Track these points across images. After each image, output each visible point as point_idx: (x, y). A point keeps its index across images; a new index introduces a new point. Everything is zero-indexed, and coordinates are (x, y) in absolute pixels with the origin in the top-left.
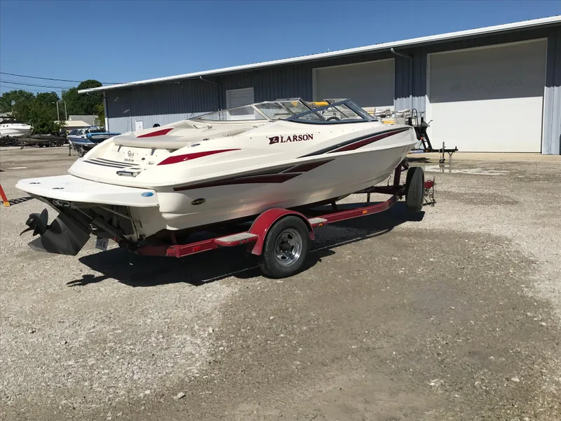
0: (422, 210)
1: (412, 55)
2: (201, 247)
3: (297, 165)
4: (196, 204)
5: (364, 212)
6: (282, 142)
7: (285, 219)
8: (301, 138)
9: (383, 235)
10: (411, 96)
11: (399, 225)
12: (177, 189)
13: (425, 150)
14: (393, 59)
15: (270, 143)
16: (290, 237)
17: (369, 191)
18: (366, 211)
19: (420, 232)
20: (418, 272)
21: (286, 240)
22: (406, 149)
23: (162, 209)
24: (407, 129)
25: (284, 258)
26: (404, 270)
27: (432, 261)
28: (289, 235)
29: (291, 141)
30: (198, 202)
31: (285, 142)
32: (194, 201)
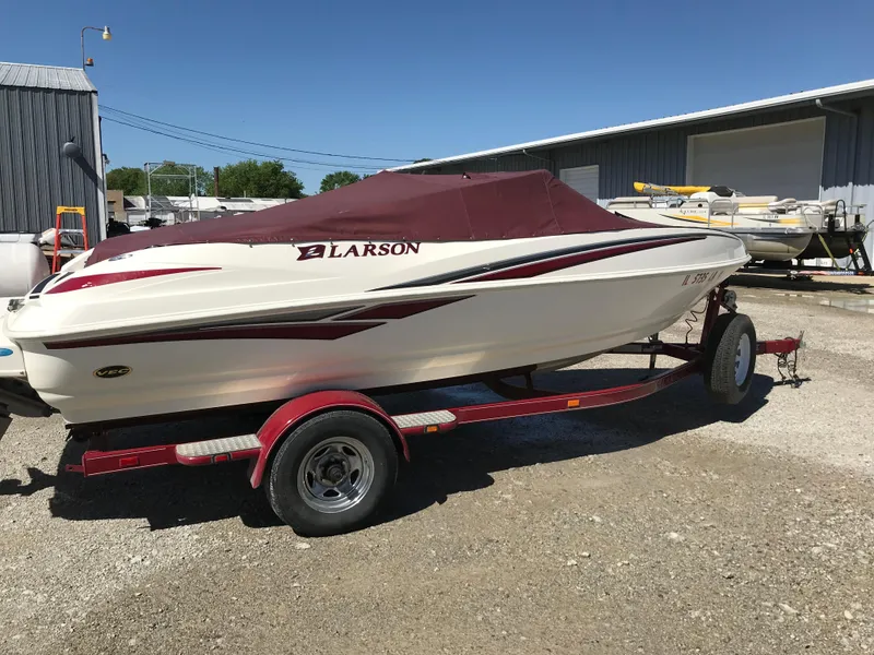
1: (858, 111)
2: (139, 460)
3: (368, 306)
4: (106, 376)
5: (570, 403)
8: (387, 249)
10: (851, 184)
12: (53, 345)
13: (857, 272)
14: (823, 118)
15: (300, 259)
16: (349, 453)
17: (651, 350)
18: (576, 403)
19: (714, 452)
20: (610, 570)
21: (338, 457)
22: (691, 279)
23: (34, 383)
24: (702, 237)
25: (331, 494)
26: (585, 557)
27: (671, 541)
28: (345, 449)
29: (356, 254)
30: (110, 372)
31: (340, 256)
32: (102, 371)
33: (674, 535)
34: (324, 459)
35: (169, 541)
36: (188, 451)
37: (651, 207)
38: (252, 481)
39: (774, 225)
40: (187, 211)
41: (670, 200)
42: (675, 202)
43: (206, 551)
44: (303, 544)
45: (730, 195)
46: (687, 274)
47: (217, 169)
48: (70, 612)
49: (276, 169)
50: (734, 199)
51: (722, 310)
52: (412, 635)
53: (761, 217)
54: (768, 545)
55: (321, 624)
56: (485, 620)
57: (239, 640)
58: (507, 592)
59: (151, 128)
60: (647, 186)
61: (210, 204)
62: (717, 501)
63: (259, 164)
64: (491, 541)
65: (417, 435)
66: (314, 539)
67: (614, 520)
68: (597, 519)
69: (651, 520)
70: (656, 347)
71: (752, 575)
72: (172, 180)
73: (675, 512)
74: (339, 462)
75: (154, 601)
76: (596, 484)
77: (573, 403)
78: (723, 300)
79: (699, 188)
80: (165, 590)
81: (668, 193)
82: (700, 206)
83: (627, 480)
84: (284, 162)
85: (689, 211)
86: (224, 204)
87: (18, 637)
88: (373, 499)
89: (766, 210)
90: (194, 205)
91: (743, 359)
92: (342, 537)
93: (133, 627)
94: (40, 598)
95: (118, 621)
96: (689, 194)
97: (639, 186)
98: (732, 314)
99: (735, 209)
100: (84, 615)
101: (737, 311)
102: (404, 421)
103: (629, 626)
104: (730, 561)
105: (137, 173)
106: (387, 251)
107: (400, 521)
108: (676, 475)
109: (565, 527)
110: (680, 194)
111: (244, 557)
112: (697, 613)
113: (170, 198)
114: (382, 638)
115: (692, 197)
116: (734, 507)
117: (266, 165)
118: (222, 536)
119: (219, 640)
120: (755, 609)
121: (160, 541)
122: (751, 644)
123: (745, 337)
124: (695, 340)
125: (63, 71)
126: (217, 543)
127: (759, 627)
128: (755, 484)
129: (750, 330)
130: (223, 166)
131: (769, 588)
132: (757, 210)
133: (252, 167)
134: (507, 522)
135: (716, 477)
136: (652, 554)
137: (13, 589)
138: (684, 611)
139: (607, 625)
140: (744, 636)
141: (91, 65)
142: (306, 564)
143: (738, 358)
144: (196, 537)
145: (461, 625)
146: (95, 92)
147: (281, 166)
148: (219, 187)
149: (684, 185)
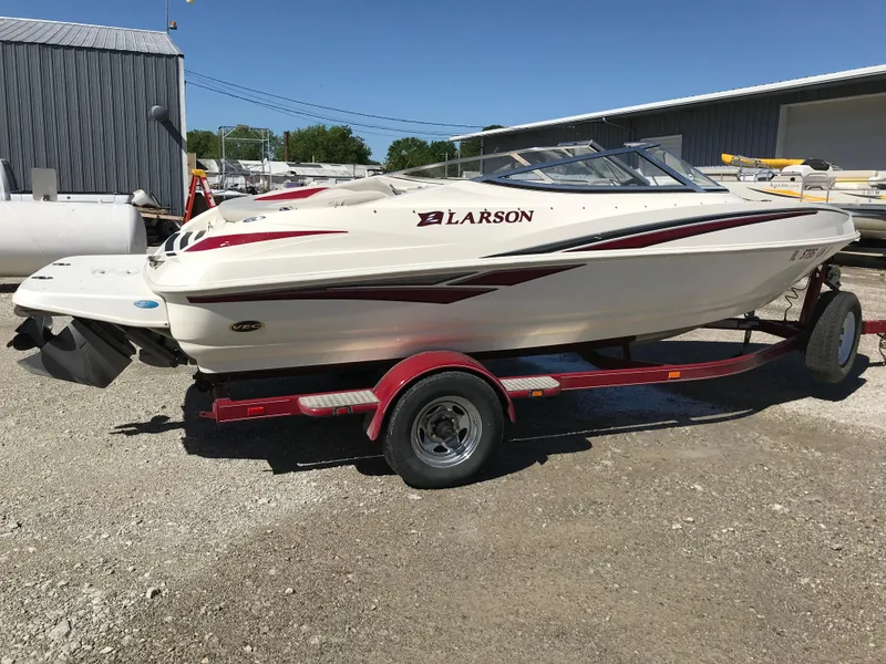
0: (862, 376)
2: (266, 409)
3: (481, 272)
4: (241, 330)
5: (671, 375)
6: (450, 222)
7: (440, 376)
8: (501, 217)
9: (727, 422)
11: (784, 405)
12: (195, 299)
15: (420, 225)
16: (458, 411)
17: (748, 326)
18: (677, 374)
19: (814, 430)
20: (715, 536)
21: (448, 416)
22: (800, 254)
23: (176, 334)
24: (813, 211)
25: (440, 449)
26: (689, 522)
27: (775, 512)
28: (455, 409)
29: (472, 222)
30: (245, 327)
31: (457, 223)
32: (237, 325)
33: (778, 507)
34: (435, 416)
35: (289, 486)
36: (311, 402)
37: (739, 180)
38: (370, 433)
39: (874, 201)
40: (258, 176)
41: (760, 173)
42: (765, 176)
43: (325, 497)
44: (414, 495)
45: (826, 168)
46: (796, 249)
47: (287, 134)
48: (213, 543)
49: (344, 134)
50: (830, 172)
51: (825, 288)
52: (529, 583)
53: (861, 193)
54: (875, 521)
55: (442, 567)
56: (597, 573)
57: (368, 576)
58: (615, 550)
59: (228, 91)
60: (736, 158)
61: (280, 168)
62: (821, 477)
63: (328, 128)
64: (595, 503)
65: (523, 399)
66: (424, 491)
67: (716, 490)
68: (699, 488)
69: (753, 491)
70: (752, 323)
71: (860, 549)
72: (242, 143)
73: (778, 485)
74: (449, 420)
75: (285, 538)
76: (693, 454)
77: (674, 375)
78: (826, 277)
79: (791, 161)
80: (294, 529)
81: (757, 165)
82: (793, 180)
83: (726, 453)
84: (353, 128)
85: (780, 184)
86: (293, 169)
87: (169, 562)
88: (480, 457)
89: (865, 185)
90: (267, 170)
91: (846, 338)
92: (451, 490)
93: (271, 558)
94: (183, 529)
95: (256, 554)
96: (781, 167)
97: (726, 157)
98: (835, 291)
99: (830, 184)
100: (225, 546)
101: (841, 289)
102: (511, 385)
103: (739, 588)
104: (838, 534)
105: (208, 136)
106: (502, 219)
107: (503, 479)
108: (775, 450)
109: (668, 493)
110: (771, 167)
111: (361, 504)
112: (806, 580)
113: (241, 162)
114: (500, 584)
115: (785, 170)
116: (839, 483)
117: (335, 130)
118: (338, 484)
119: (350, 576)
120: (864, 580)
121: (281, 487)
122: (862, 611)
123: (851, 315)
124: (794, 317)
125: (149, 34)
126: (334, 490)
127: (869, 596)
128: (859, 463)
129: (856, 308)
130: (292, 130)
131: (878, 561)
132: (854, 185)
133: (321, 131)
134: (608, 486)
135: (818, 454)
136: (757, 523)
137: (158, 520)
138: (792, 578)
139: (717, 585)
140: (855, 603)
141: (175, 28)
142: (420, 513)
143: (842, 337)
144: (314, 484)
145: (575, 576)
146: (182, 56)
147: (350, 131)
148: (288, 152)
149: (773, 158)
